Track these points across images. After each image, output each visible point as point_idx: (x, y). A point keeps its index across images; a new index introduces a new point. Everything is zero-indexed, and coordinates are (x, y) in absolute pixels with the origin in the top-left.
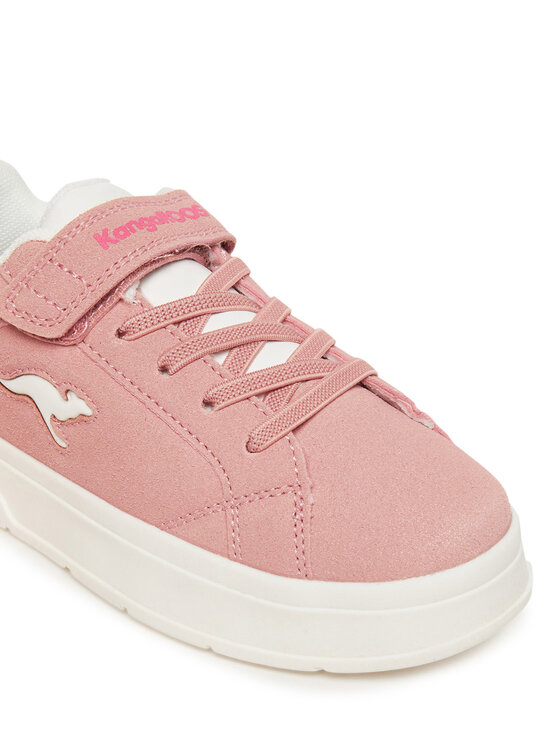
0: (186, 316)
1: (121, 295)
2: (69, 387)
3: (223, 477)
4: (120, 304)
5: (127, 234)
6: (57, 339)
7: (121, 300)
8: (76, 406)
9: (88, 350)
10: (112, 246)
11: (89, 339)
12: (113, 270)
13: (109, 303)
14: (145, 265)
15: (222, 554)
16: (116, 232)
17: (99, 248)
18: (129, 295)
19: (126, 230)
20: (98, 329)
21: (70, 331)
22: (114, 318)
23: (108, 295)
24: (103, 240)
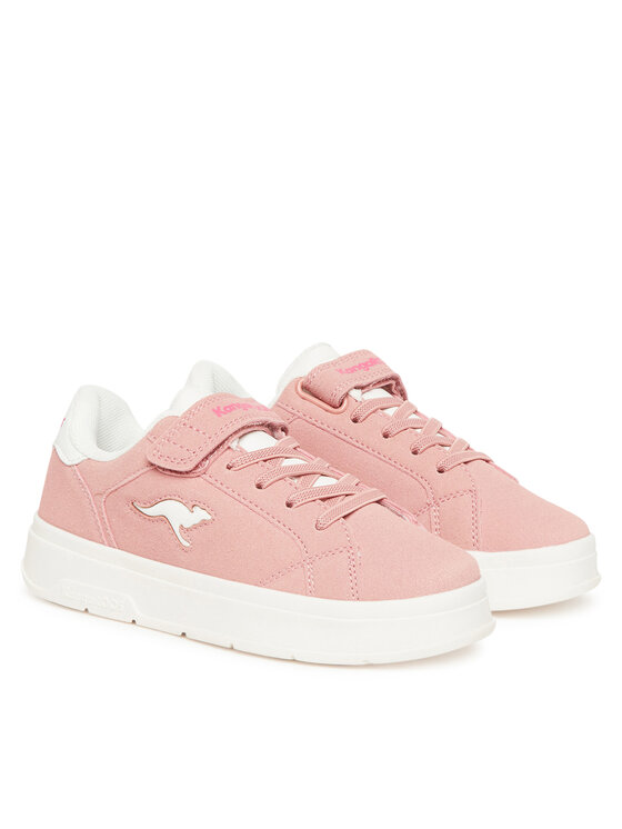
0: (269, 458)
1: (229, 444)
2: (194, 503)
3: (302, 546)
4: (228, 451)
5: (231, 410)
6: (187, 473)
7: (229, 448)
8: (200, 515)
9: (208, 478)
10: (224, 416)
11: (209, 472)
12: (224, 429)
13: (221, 449)
14: (243, 428)
15: (302, 594)
16: (225, 408)
17: (215, 416)
18: (234, 445)
19: (230, 408)
20: (215, 465)
21: (197, 467)
22: (224, 458)
23: (221, 444)
24: (218, 412)
